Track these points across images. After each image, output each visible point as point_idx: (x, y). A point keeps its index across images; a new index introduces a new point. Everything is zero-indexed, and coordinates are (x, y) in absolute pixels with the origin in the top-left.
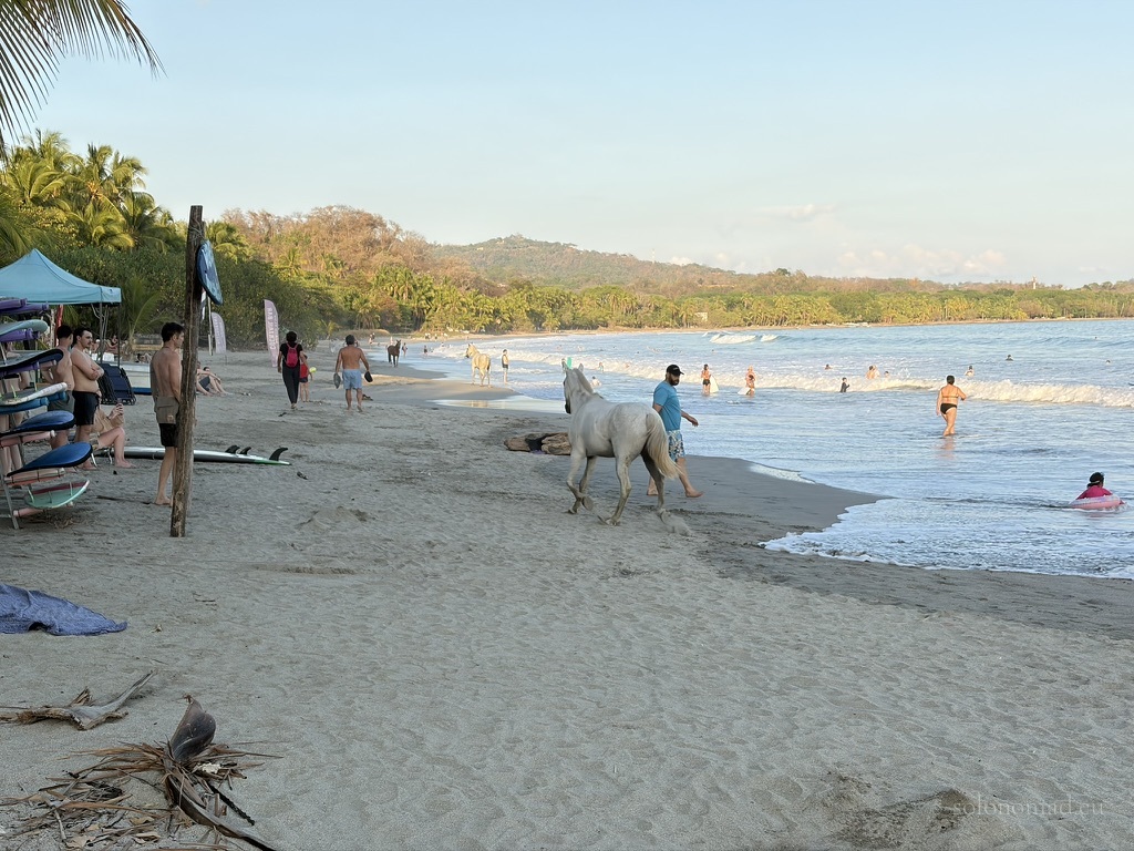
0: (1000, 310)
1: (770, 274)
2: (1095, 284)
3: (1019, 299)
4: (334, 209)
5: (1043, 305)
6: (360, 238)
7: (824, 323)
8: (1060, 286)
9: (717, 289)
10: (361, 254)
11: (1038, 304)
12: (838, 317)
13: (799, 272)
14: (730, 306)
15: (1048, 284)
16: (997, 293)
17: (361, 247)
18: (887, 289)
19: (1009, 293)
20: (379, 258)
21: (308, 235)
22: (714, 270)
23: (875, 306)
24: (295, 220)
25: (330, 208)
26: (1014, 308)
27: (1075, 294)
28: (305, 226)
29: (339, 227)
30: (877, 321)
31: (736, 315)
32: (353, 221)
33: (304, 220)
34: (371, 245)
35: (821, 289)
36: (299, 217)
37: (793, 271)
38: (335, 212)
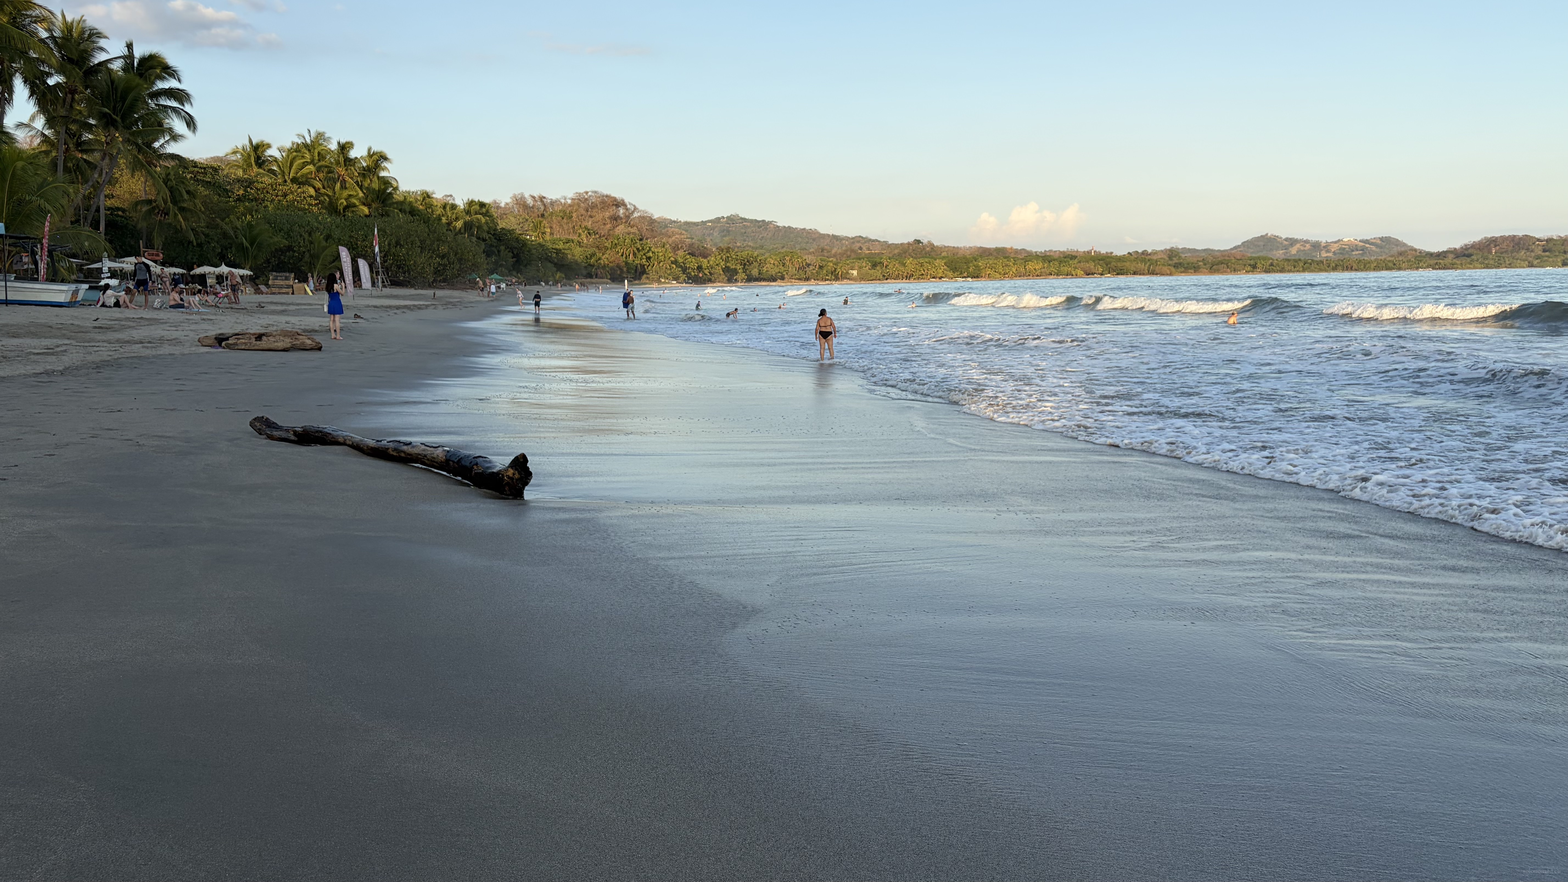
0: (1065, 269)
1: (909, 244)
2: (1137, 252)
3: (1080, 262)
4: (590, 194)
5: (1095, 266)
6: (607, 214)
7: (940, 278)
8: (1112, 253)
9: (872, 254)
10: (609, 226)
11: (1091, 265)
12: (950, 274)
13: (929, 242)
14: (874, 266)
15: (1103, 251)
16: (1065, 258)
17: (608, 221)
18: (991, 254)
19: (1075, 257)
20: (621, 229)
21: (571, 212)
22: (874, 241)
23: (977, 266)
24: (563, 201)
25: (587, 193)
26: (1075, 268)
27: (1120, 259)
28: (570, 206)
29: (594, 206)
30: (978, 277)
31: (878, 272)
32: (603, 202)
33: (569, 201)
34: (616, 219)
35: (944, 254)
36: (565, 199)
37: (925, 241)
38: (590, 196)
